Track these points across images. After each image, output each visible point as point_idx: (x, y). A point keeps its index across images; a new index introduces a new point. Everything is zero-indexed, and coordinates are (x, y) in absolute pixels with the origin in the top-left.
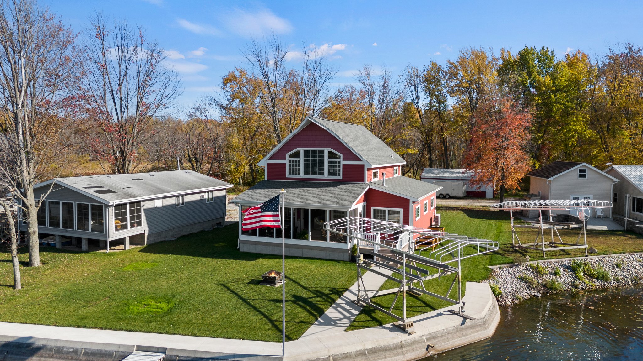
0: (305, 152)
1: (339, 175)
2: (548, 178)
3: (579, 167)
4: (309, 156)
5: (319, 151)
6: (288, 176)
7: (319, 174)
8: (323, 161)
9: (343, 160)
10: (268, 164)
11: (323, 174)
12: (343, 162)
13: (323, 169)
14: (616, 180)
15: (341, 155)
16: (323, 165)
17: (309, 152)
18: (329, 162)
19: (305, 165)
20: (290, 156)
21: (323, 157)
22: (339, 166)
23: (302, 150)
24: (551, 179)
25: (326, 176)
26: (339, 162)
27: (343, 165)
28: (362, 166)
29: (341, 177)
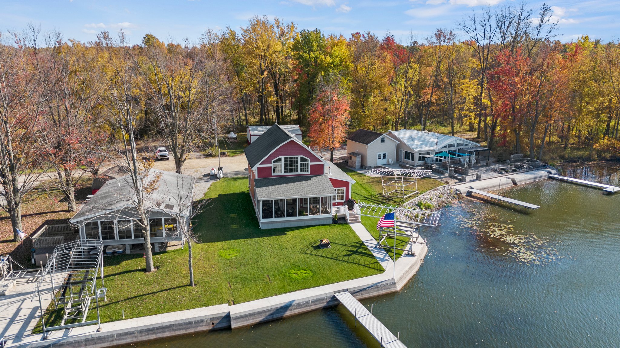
0: (285, 158)
1: (308, 171)
2: (367, 144)
3: (382, 136)
4: (287, 161)
5: (294, 158)
6: (273, 174)
7: (295, 171)
8: (297, 163)
9: (311, 162)
10: (258, 168)
11: (297, 171)
12: (310, 164)
13: (297, 169)
14: (398, 142)
15: (309, 159)
16: (297, 166)
17: (287, 158)
18: (301, 164)
19: (285, 166)
20: (274, 162)
21: (297, 161)
22: (308, 166)
23: (283, 158)
24: (369, 145)
25: (299, 172)
26: (308, 164)
27: (311, 165)
28: (323, 165)
29: (309, 173)
